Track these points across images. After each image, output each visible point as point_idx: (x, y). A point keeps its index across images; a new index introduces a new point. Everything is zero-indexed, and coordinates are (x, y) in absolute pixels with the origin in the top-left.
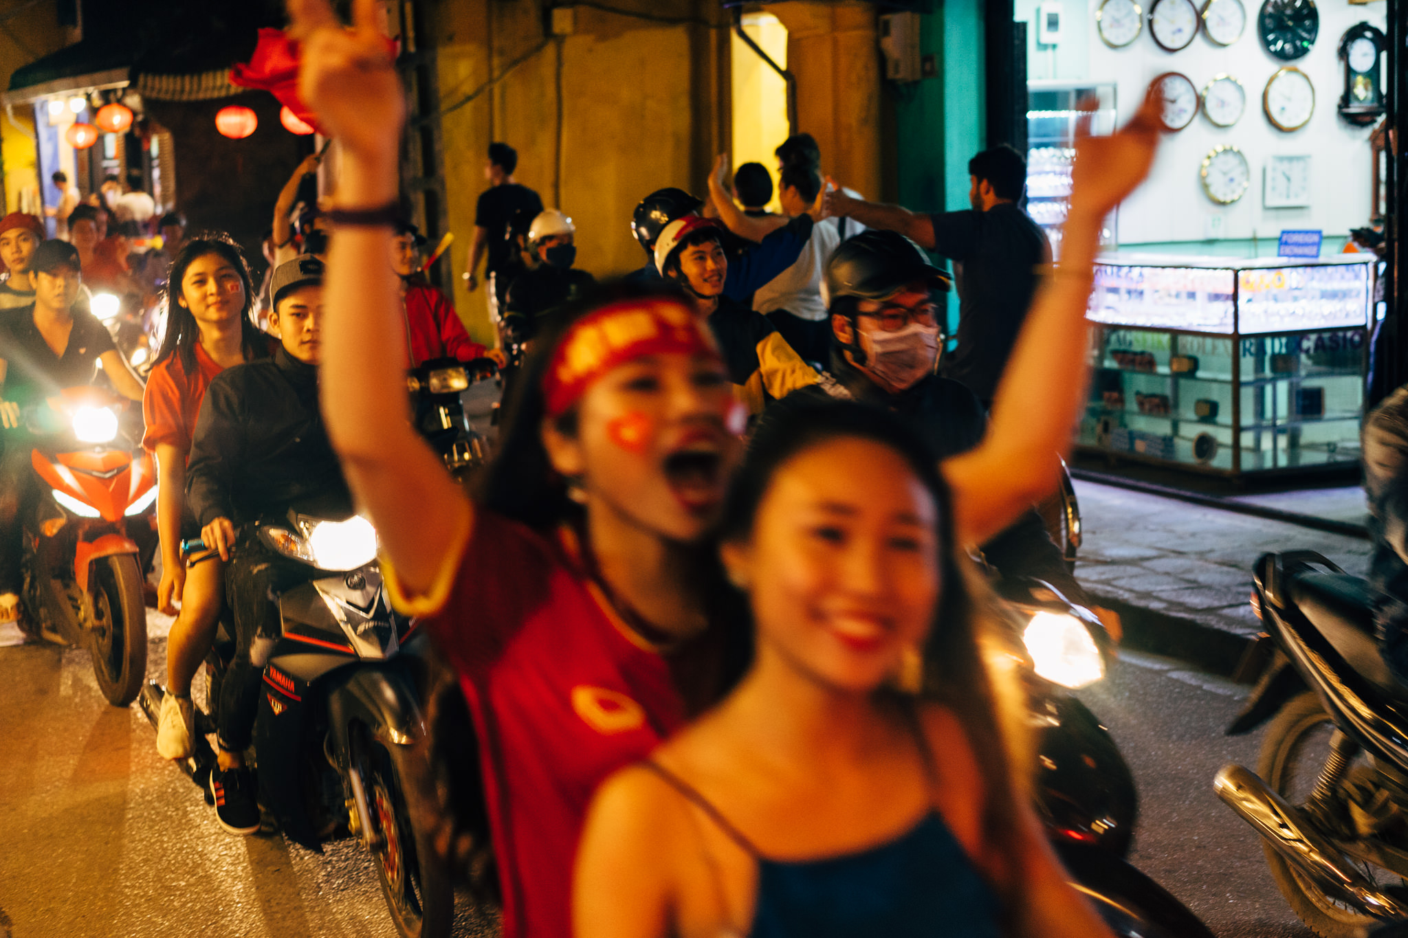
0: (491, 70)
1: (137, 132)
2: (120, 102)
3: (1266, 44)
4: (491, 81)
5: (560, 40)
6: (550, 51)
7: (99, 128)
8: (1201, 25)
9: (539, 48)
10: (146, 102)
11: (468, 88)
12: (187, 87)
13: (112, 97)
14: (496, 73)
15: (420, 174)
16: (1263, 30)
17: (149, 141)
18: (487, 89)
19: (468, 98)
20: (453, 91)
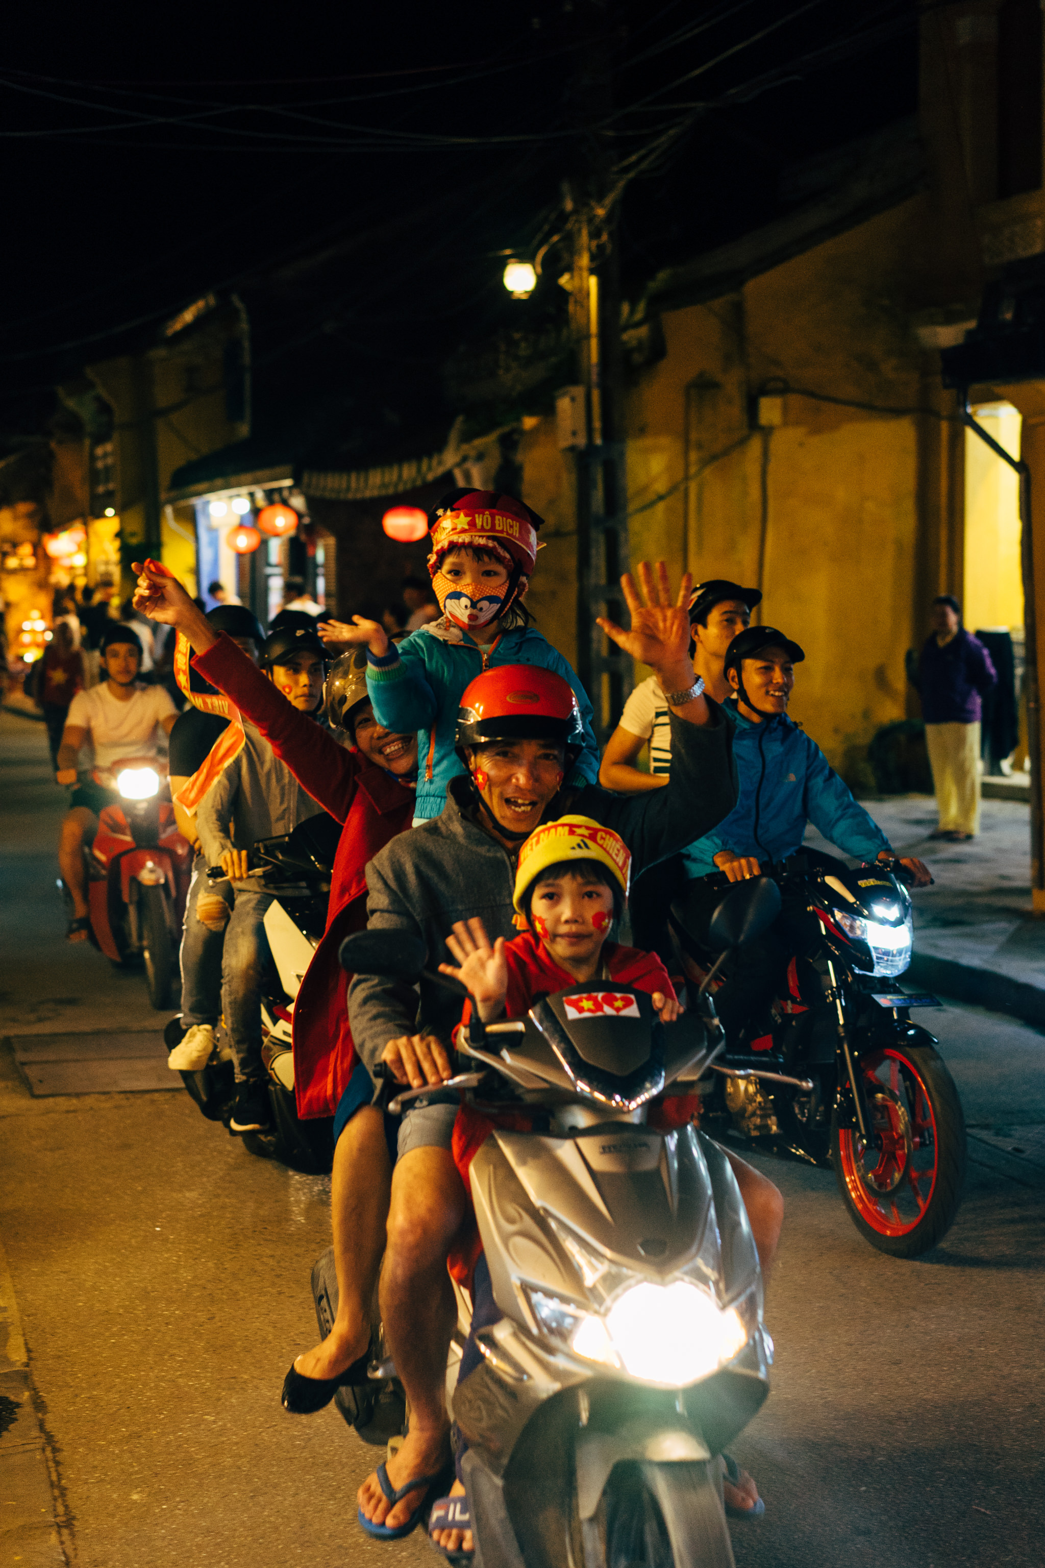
0: (687, 466)
1: (303, 537)
2: (285, 503)
4: (687, 478)
5: (767, 432)
6: (755, 446)
7: (261, 531)
9: (743, 442)
10: (311, 502)
11: (660, 487)
12: (353, 484)
13: (276, 497)
14: (693, 470)
15: (603, 581)
17: (314, 546)
18: (682, 488)
19: (661, 498)
20: (645, 489)
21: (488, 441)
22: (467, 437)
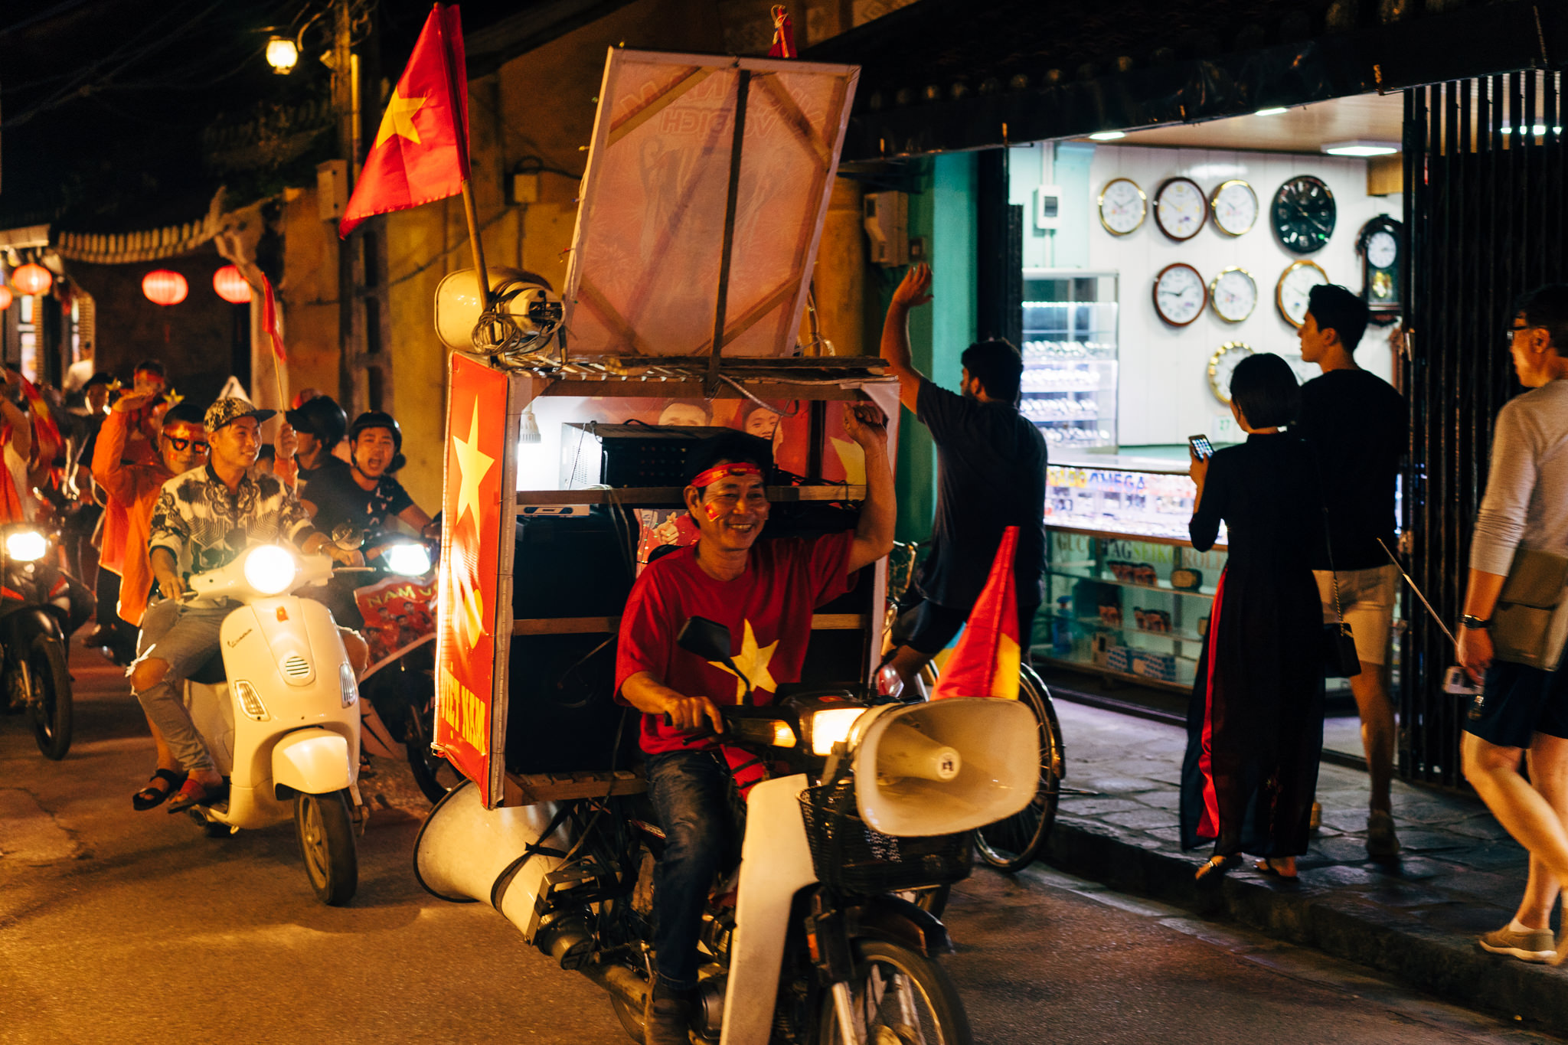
0: (446, 240)
1: (57, 296)
2: (38, 262)
3: (1279, 235)
4: (445, 251)
5: (523, 208)
6: (511, 220)
7: (14, 289)
8: (1210, 213)
9: (499, 217)
10: (66, 262)
11: (420, 259)
12: (112, 248)
13: (30, 256)
14: (451, 243)
15: (364, 349)
16: (1276, 221)
17: (70, 304)
18: (441, 259)
19: (421, 269)
20: (404, 260)
21: (251, 211)
22: (228, 207)
